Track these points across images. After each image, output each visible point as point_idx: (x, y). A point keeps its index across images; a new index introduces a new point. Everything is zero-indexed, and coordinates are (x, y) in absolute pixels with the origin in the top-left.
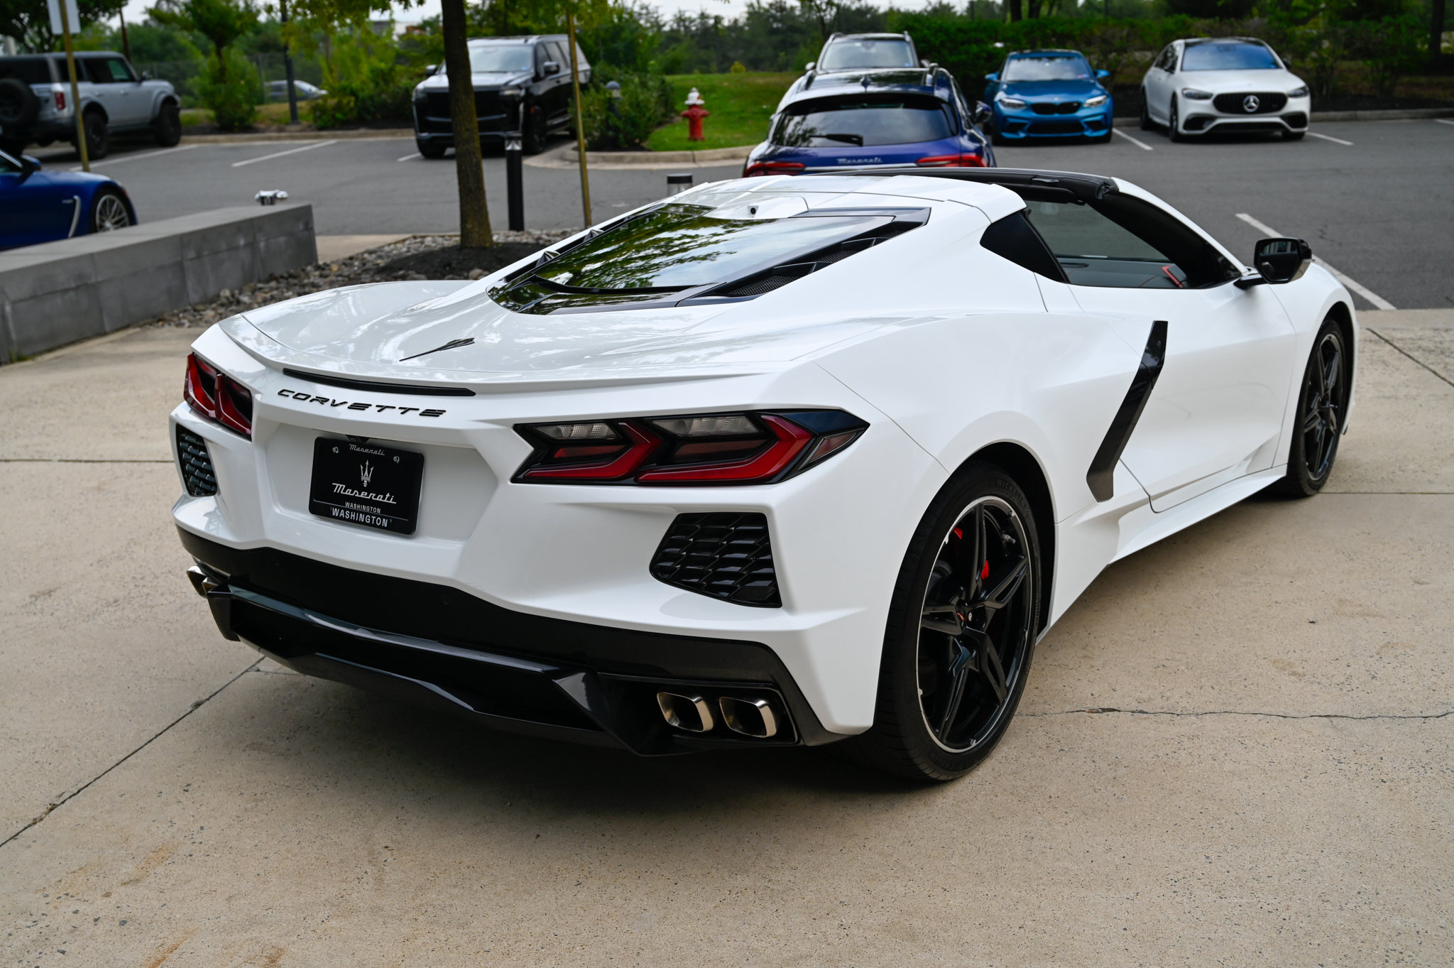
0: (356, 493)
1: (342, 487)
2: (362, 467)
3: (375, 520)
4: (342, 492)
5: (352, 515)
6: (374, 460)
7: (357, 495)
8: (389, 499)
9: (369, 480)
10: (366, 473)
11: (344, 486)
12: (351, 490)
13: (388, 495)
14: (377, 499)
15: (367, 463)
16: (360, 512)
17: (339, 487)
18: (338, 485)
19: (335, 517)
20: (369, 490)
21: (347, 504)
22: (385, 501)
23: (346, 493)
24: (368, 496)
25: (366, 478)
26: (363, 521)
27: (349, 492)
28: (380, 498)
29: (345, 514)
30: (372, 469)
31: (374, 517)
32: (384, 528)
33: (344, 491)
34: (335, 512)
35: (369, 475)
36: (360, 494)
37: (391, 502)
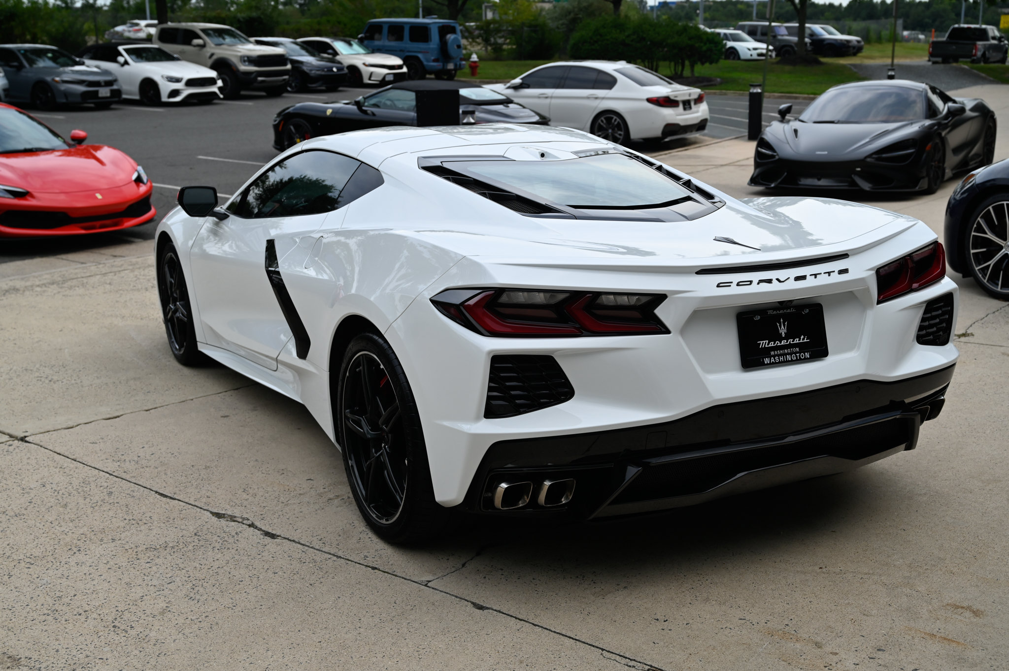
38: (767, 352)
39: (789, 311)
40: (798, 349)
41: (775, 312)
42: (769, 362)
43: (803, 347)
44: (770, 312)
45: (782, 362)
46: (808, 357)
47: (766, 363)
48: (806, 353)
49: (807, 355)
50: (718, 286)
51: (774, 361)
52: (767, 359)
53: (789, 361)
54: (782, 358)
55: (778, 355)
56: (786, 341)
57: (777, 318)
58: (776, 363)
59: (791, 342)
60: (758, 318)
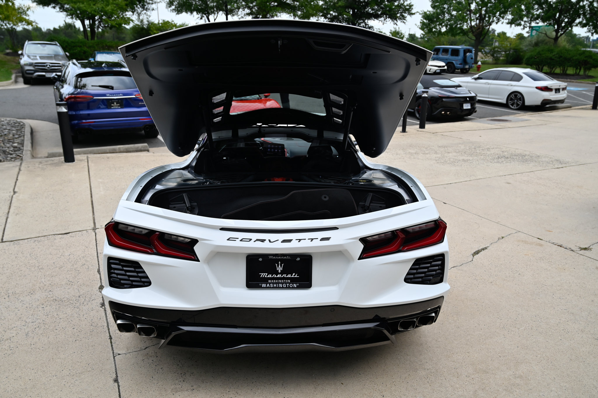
0: (274, 276)
1: (265, 275)
2: (276, 265)
3: (289, 285)
4: (265, 277)
5: (274, 285)
6: (282, 261)
7: (275, 276)
8: (294, 275)
9: (282, 269)
10: (280, 266)
11: (267, 274)
12: (271, 275)
13: (294, 274)
14: (288, 276)
15: (280, 263)
16: (279, 283)
17: (263, 275)
18: (262, 274)
19: (264, 287)
20: (282, 273)
21: (270, 281)
22: (293, 276)
23: (268, 276)
24: (282, 276)
25: (280, 269)
26: (281, 286)
27: (270, 276)
28: (289, 276)
29: (270, 285)
30: (283, 265)
31: (288, 284)
32: (295, 287)
33: (267, 276)
34: (264, 285)
35: (281, 267)
36: (277, 276)
37: (296, 276)
38: (265, 280)
39: (285, 258)
40: (289, 281)
41: (274, 258)
42: (265, 286)
43: (293, 280)
44: (270, 257)
45: (275, 287)
46: (296, 287)
47: (263, 286)
48: (294, 284)
49: (295, 285)
50: (228, 240)
51: (269, 286)
52: (264, 284)
53: (280, 287)
54: (276, 285)
55: (273, 283)
56: (281, 275)
57: (277, 261)
58: (270, 287)
59: (285, 276)
60: (260, 259)
